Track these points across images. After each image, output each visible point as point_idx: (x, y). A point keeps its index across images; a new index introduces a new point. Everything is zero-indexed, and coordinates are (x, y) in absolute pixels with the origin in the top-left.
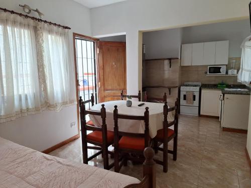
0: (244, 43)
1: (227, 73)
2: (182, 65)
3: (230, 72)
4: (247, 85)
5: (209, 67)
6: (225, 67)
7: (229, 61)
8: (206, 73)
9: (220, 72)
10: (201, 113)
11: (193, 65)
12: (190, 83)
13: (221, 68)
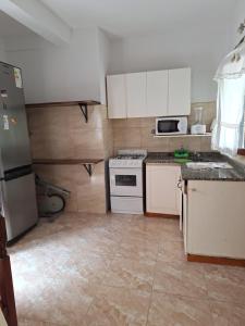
0: (222, 69)
1: (189, 131)
2: (110, 117)
3: (194, 129)
4: (230, 157)
5: (157, 120)
6: (186, 119)
7: (192, 110)
8: (154, 132)
9: (177, 130)
10: (148, 210)
11: (129, 116)
12: (128, 152)
13: (178, 122)
